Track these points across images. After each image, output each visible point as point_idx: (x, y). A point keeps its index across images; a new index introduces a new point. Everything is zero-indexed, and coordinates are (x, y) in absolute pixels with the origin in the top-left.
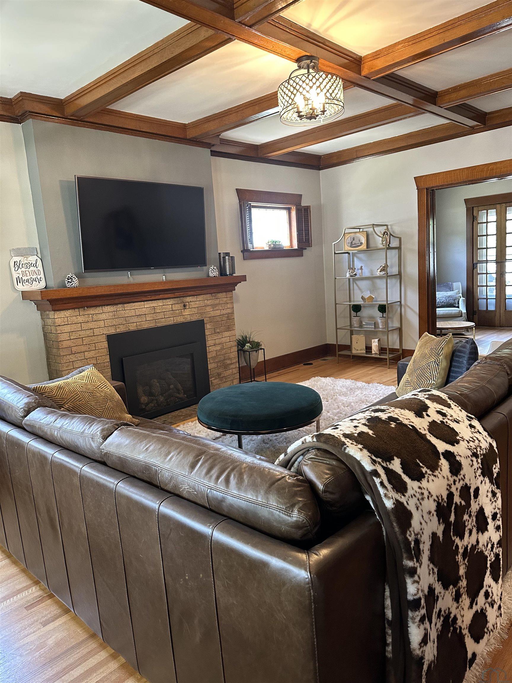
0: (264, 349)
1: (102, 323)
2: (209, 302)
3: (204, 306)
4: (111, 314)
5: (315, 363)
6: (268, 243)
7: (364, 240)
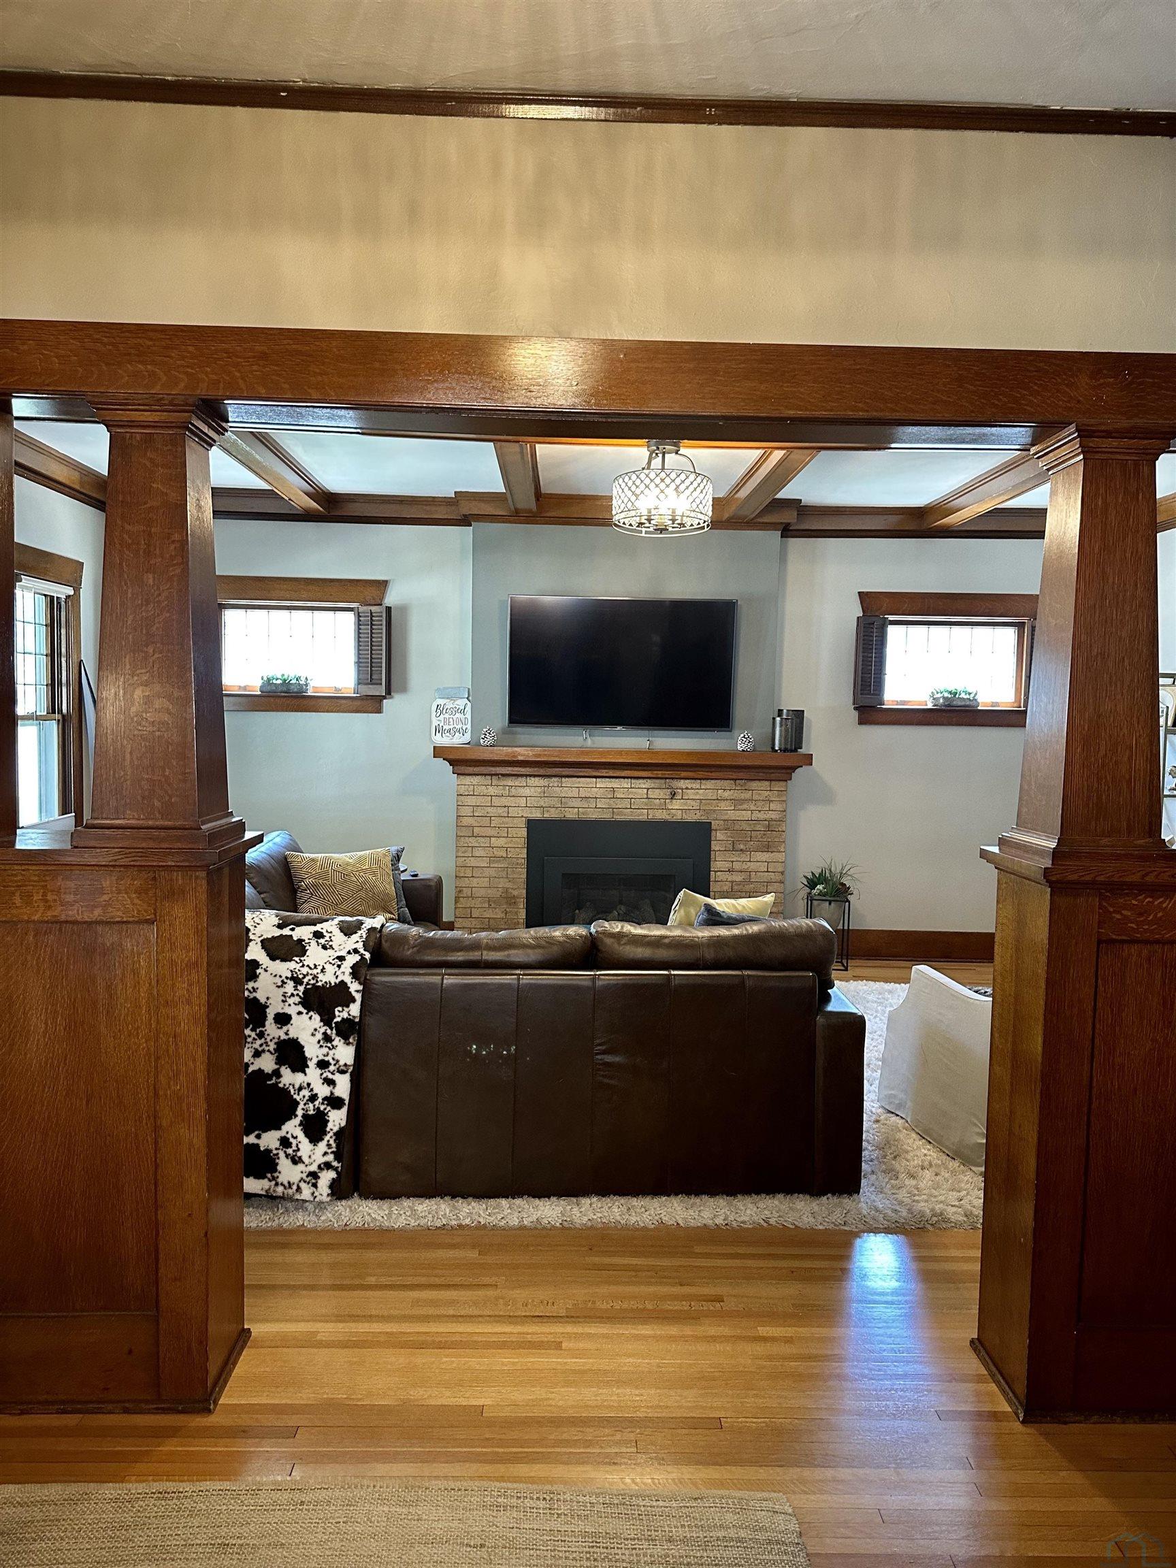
1: (522, 802)
2: (726, 794)
3: (715, 800)
4: (539, 790)
6: (932, 694)
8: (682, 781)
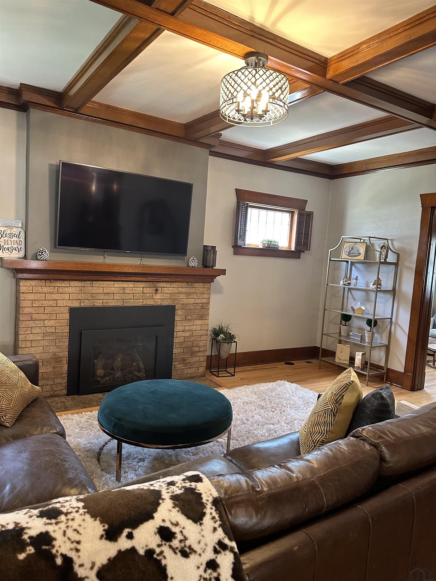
0: (237, 342)
1: (67, 296)
2: (183, 290)
3: (177, 293)
4: (78, 289)
5: (297, 363)
6: (263, 241)
7: (362, 250)
8: (162, 283)
